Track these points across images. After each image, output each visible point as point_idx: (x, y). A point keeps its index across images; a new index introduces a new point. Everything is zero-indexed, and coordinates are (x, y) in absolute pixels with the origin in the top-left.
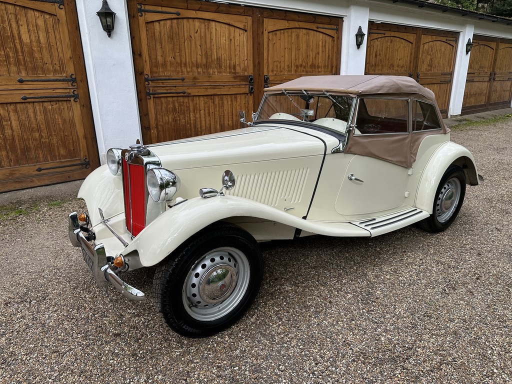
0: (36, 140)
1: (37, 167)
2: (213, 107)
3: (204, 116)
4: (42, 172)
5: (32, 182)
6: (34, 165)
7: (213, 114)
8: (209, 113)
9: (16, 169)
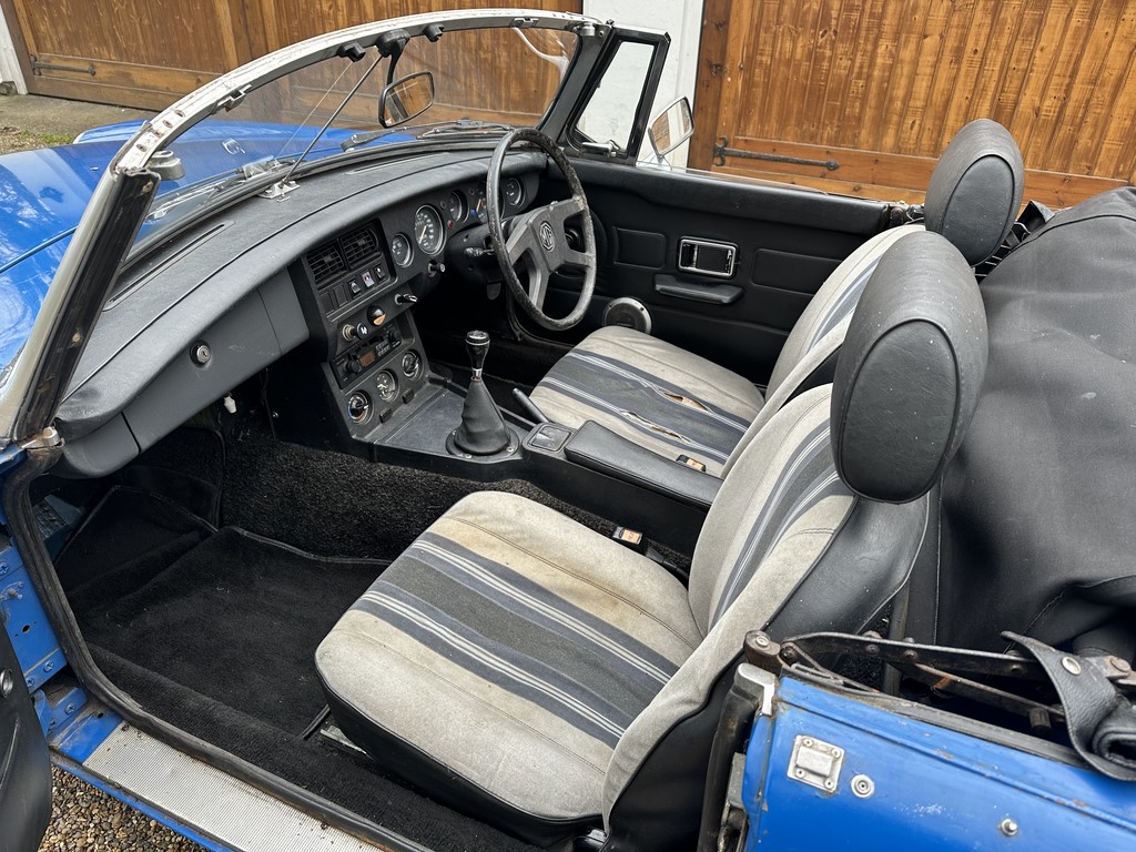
2: (986, 30)
3: (931, 59)
7: (979, 55)
8: (959, 52)
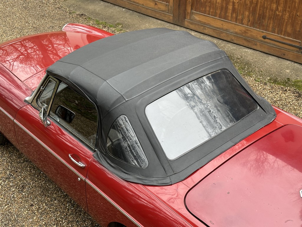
0: (272, 10)
1: (264, 34)
4: (266, 40)
5: (256, 45)
6: (262, 32)
9: (250, 29)
